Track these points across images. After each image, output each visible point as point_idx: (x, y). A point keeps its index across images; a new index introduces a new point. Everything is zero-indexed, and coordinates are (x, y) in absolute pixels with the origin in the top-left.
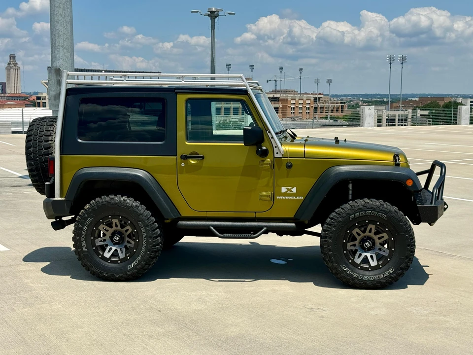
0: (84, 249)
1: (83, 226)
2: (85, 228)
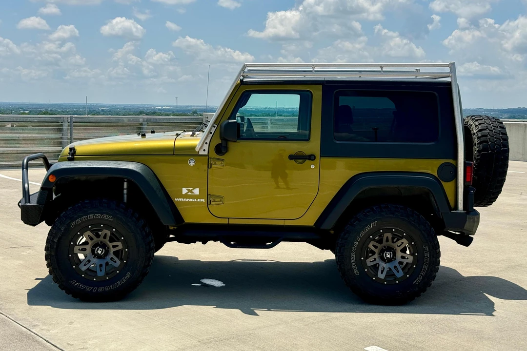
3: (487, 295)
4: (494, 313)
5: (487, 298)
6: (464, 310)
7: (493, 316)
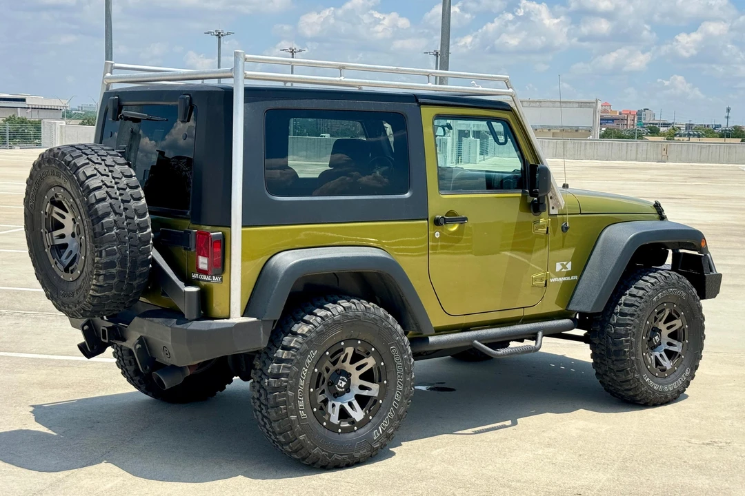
0: (302, 414)
1: (301, 370)
2: (305, 372)
3: (50, 432)
4: (32, 409)
5: (50, 428)
6: (76, 406)
7: (32, 406)
